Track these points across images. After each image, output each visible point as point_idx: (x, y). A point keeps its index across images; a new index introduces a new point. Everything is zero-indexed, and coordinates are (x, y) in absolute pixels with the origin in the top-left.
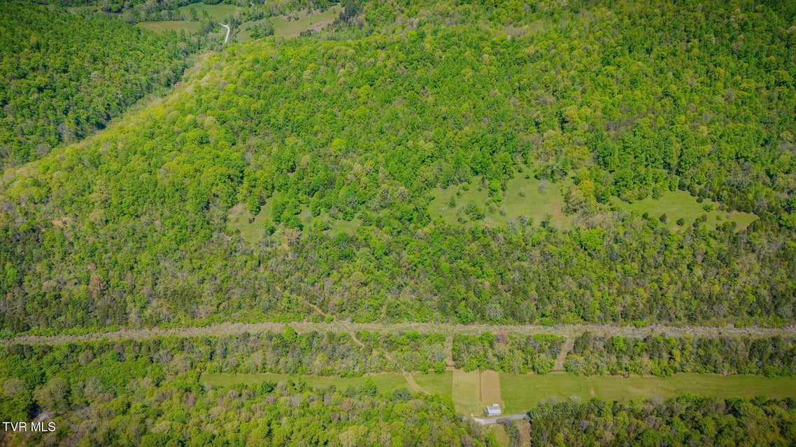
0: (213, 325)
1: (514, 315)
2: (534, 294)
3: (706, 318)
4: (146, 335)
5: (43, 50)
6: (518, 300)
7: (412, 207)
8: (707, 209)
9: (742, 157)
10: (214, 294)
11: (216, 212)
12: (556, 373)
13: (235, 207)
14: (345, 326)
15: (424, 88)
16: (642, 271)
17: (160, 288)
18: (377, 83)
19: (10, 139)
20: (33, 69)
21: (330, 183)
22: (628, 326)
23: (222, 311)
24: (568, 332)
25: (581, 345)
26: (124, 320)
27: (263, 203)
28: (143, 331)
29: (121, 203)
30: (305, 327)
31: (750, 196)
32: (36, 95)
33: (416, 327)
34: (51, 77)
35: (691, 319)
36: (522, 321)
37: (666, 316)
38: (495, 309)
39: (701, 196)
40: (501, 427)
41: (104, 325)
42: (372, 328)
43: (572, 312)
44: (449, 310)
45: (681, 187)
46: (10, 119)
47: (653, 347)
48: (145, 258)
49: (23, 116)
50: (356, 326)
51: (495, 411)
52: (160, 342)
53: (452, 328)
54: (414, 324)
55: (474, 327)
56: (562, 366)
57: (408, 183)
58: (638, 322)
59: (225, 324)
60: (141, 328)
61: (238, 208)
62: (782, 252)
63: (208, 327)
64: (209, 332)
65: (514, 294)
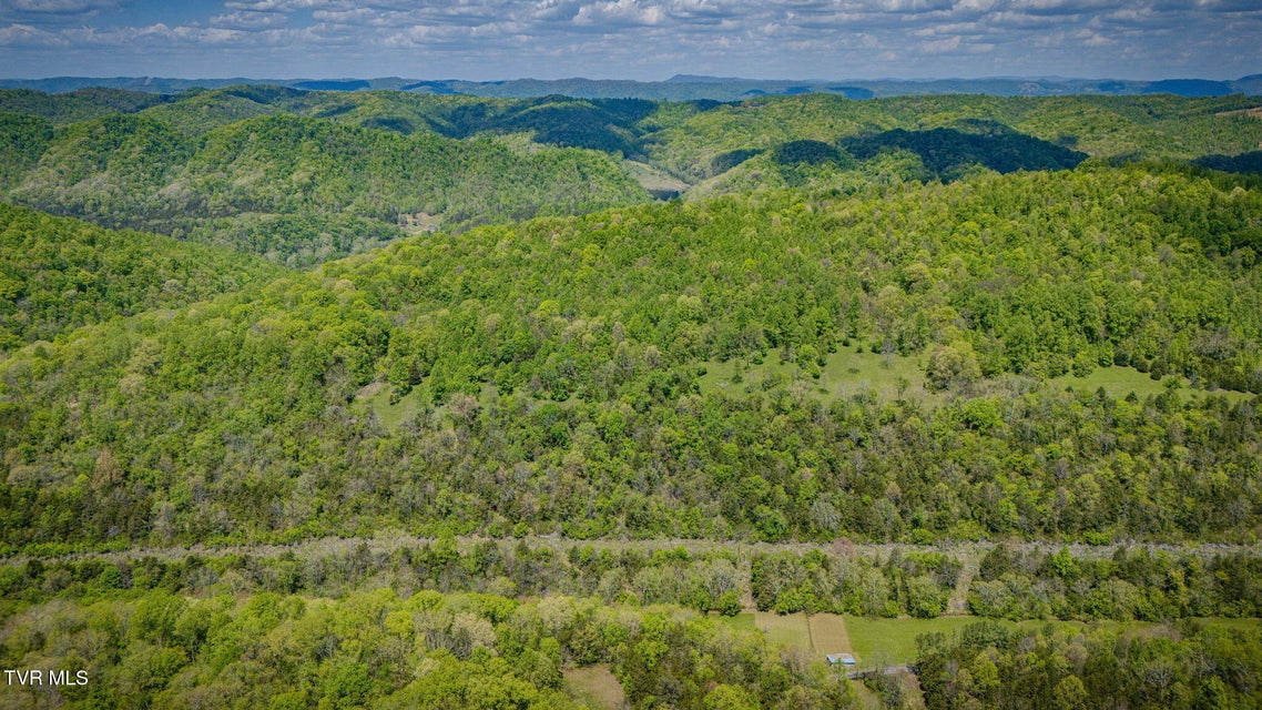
0: (305, 542)
1: (860, 525)
2: (893, 488)
3: (1217, 527)
4: (176, 556)
5: (98, 246)
6: (866, 498)
7: (668, 375)
8: (1172, 386)
9: (1210, 320)
10: (316, 490)
12: (953, 617)
13: (368, 387)
14: (549, 544)
15: (682, 248)
16: (1081, 455)
17: (219, 485)
18: (610, 244)
19: (14, 343)
20: (77, 263)
21: (530, 353)
22: (1076, 545)
23: (329, 518)
24: (965, 554)
25: (991, 569)
26: (141, 528)
27: (417, 381)
28: (174, 550)
29: (177, 371)
31: (1240, 369)
32: (72, 292)
33: (681, 545)
34: (103, 275)
35: (1189, 527)
36: (878, 536)
37: (1142, 524)
38: (826, 511)
39: (1156, 372)
41: (103, 537)
42: (599, 546)
43: (967, 519)
44: (742, 514)
45: (1120, 360)
46: (22, 316)
48: (200, 440)
49: (44, 317)
50: (569, 543)
53: (748, 548)
54: (678, 541)
55: (788, 547)
56: (962, 608)
57: (664, 343)
58: (1095, 536)
59: (327, 540)
60: (171, 545)
61: (373, 388)
63: (296, 544)
65: (859, 491)
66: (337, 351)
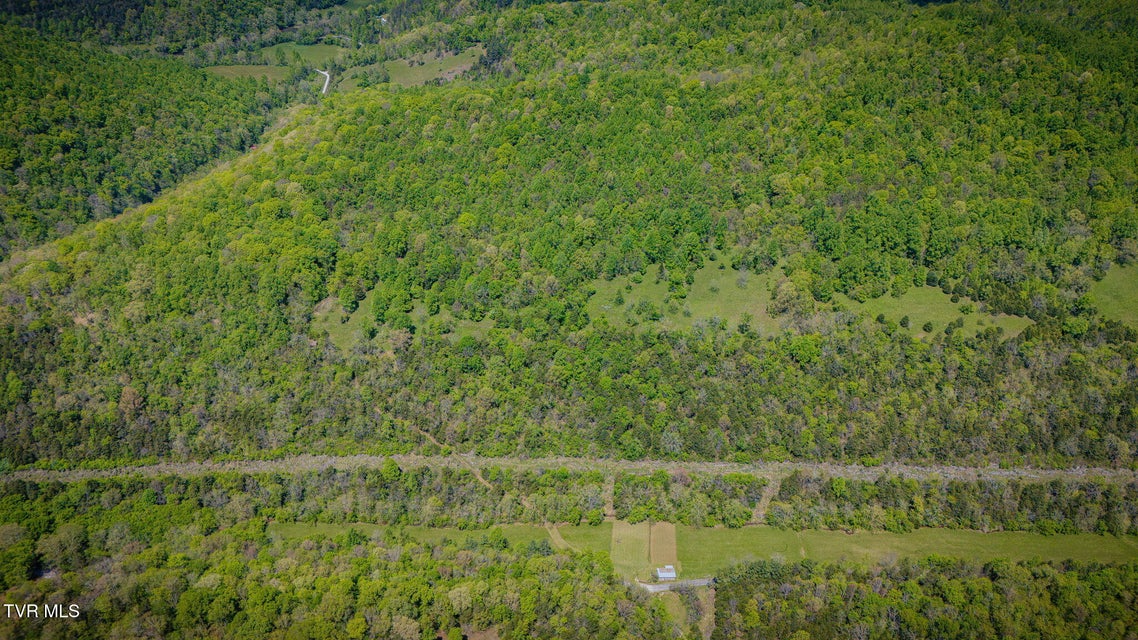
0: (287, 459)
1: (697, 448)
2: (724, 419)
3: (961, 454)
4: (195, 470)
5: (71, 96)
6: (704, 427)
7: (563, 303)
8: (965, 310)
9: (1013, 242)
10: (291, 416)
11: (297, 308)
12: (754, 526)
13: (323, 303)
14: (467, 461)
15: (585, 148)
16: (874, 390)
17: (216, 408)
18: (522, 141)
19: (22, 213)
20: (57, 121)
21: (454, 272)
22: (854, 465)
23: (301, 438)
24: (772, 472)
25: (788, 489)
26: (165, 450)
27: (363, 297)
28: (191, 465)
29: (169, 294)
30: (411, 462)
31: (1024, 294)
32: (59, 156)
33: (564, 464)
34: (81, 132)
35: (941, 456)
36: (710, 457)
37: (907, 453)
38: (672, 439)
39: (957, 293)
40: (676, 596)
41: (137, 456)
42: (504, 464)
43: (777, 444)
44: (609, 439)
45: (931, 281)
46: (22, 186)
47: (886, 494)
48: (197, 367)
49: (40, 182)
50: (482, 461)
51: (668, 573)
52: (213, 480)
53: (614, 466)
54: (562, 460)
55: (643, 464)
56: (762, 517)
57: (560, 272)
58: (869, 460)
59: (303, 456)
60: (188, 461)
61: (328, 303)
62: (1065, 368)
63: (280, 460)
64: (281, 467)
65: (700, 420)
66: (295, 278)
